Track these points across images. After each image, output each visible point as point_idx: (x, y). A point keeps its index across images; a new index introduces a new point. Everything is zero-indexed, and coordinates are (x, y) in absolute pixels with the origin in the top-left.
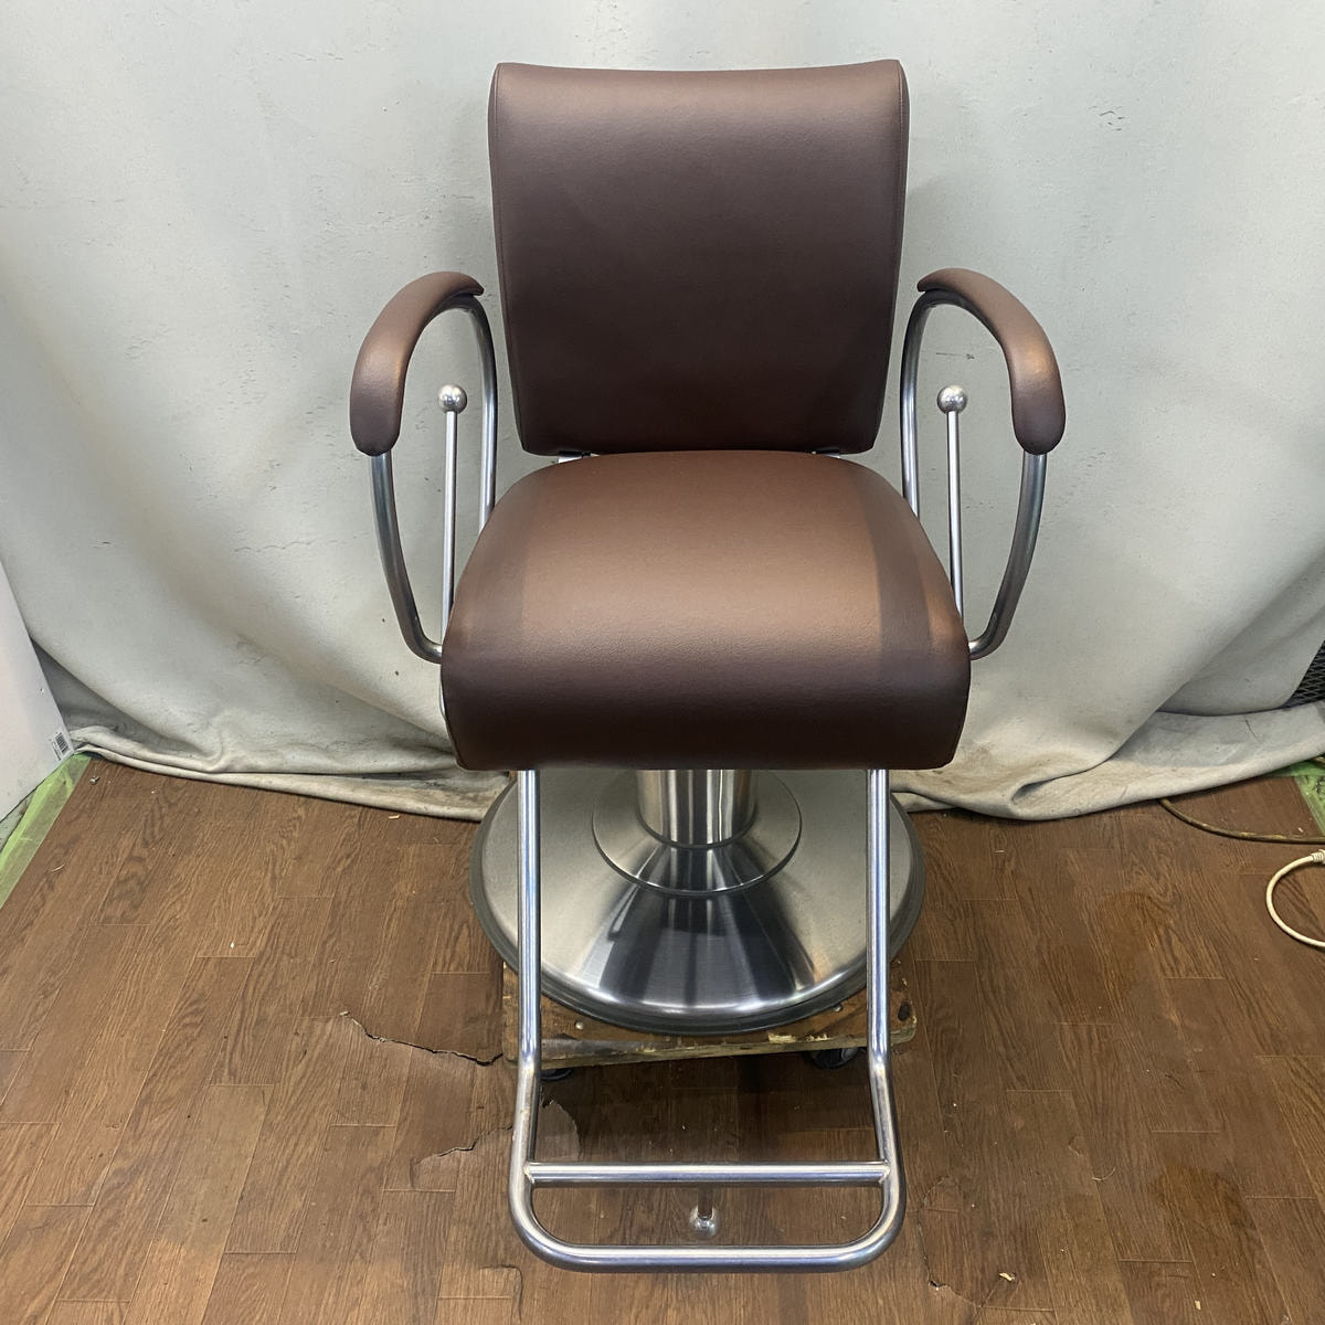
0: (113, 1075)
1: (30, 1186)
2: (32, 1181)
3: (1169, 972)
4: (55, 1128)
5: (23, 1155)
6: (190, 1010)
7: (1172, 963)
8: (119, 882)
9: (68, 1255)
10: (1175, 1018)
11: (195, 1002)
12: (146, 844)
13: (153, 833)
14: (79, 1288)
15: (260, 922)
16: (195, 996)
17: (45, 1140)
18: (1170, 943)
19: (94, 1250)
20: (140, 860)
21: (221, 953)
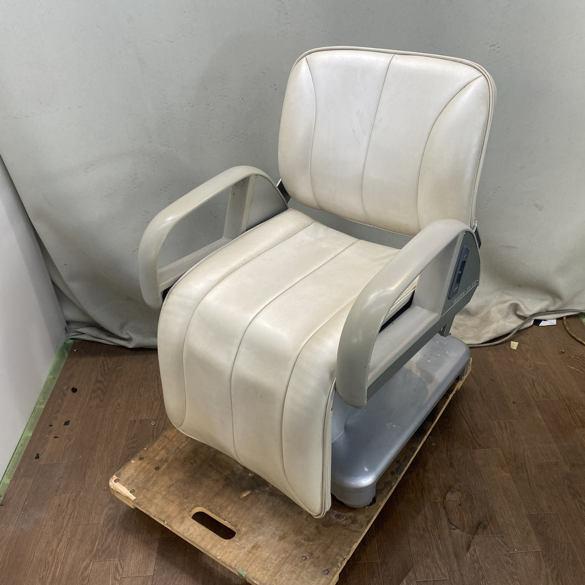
0: (103, 470)
1: (75, 517)
2: (75, 515)
3: (536, 398)
4: (82, 493)
5: (70, 505)
6: (131, 441)
7: (536, 395)
8: (93, 392)
9: (95, 542)
10: (540, 417)
11: (132, 438)
12: (102, 375)
13: (104, 370)
14: (102, 555)
15: (156, 403)
16: (132, 436)
17: (78, 498)
18: (534, 386)
19: (106, 540)
20: (101, 382)
21: (141, 417)
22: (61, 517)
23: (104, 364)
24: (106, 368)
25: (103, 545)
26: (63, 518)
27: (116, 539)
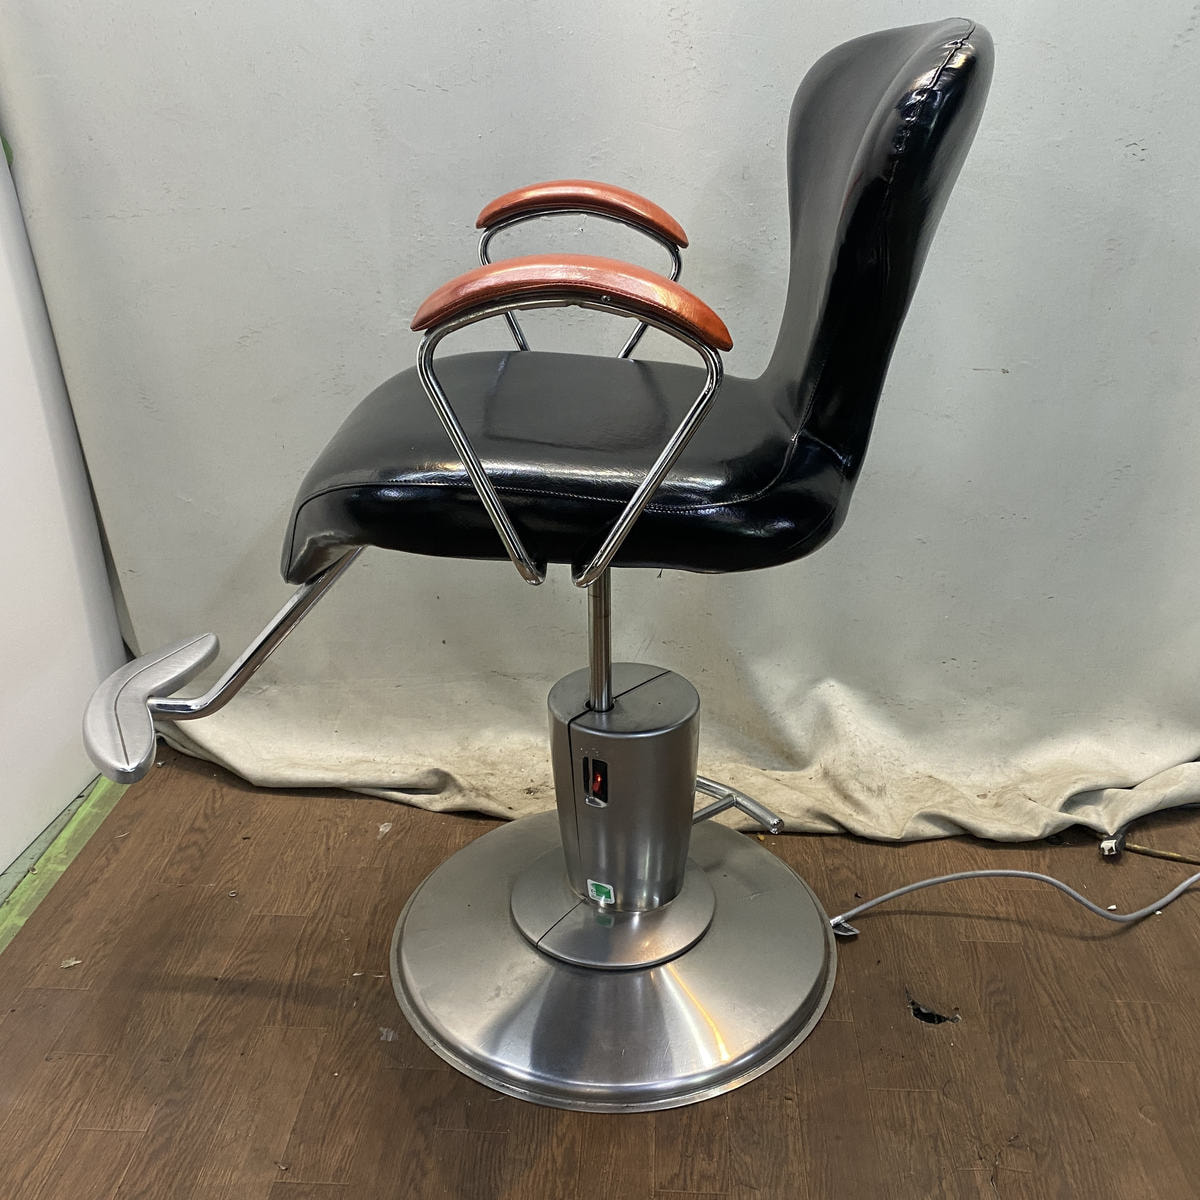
22: (49, 1109)
23: (214, 797)
24: (217, 805)
25: (135, 1184)
26: (54, 1112)
27: (169, 1174)
